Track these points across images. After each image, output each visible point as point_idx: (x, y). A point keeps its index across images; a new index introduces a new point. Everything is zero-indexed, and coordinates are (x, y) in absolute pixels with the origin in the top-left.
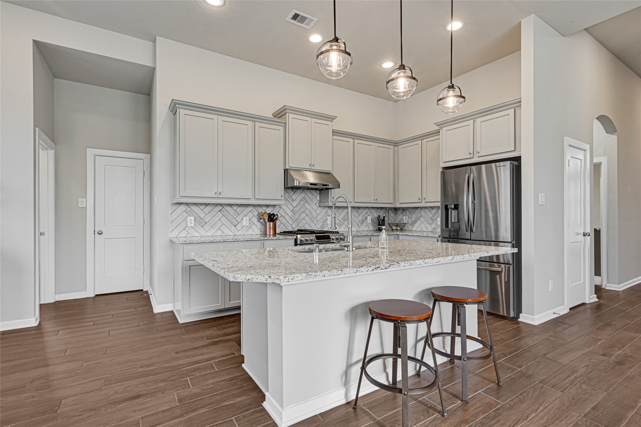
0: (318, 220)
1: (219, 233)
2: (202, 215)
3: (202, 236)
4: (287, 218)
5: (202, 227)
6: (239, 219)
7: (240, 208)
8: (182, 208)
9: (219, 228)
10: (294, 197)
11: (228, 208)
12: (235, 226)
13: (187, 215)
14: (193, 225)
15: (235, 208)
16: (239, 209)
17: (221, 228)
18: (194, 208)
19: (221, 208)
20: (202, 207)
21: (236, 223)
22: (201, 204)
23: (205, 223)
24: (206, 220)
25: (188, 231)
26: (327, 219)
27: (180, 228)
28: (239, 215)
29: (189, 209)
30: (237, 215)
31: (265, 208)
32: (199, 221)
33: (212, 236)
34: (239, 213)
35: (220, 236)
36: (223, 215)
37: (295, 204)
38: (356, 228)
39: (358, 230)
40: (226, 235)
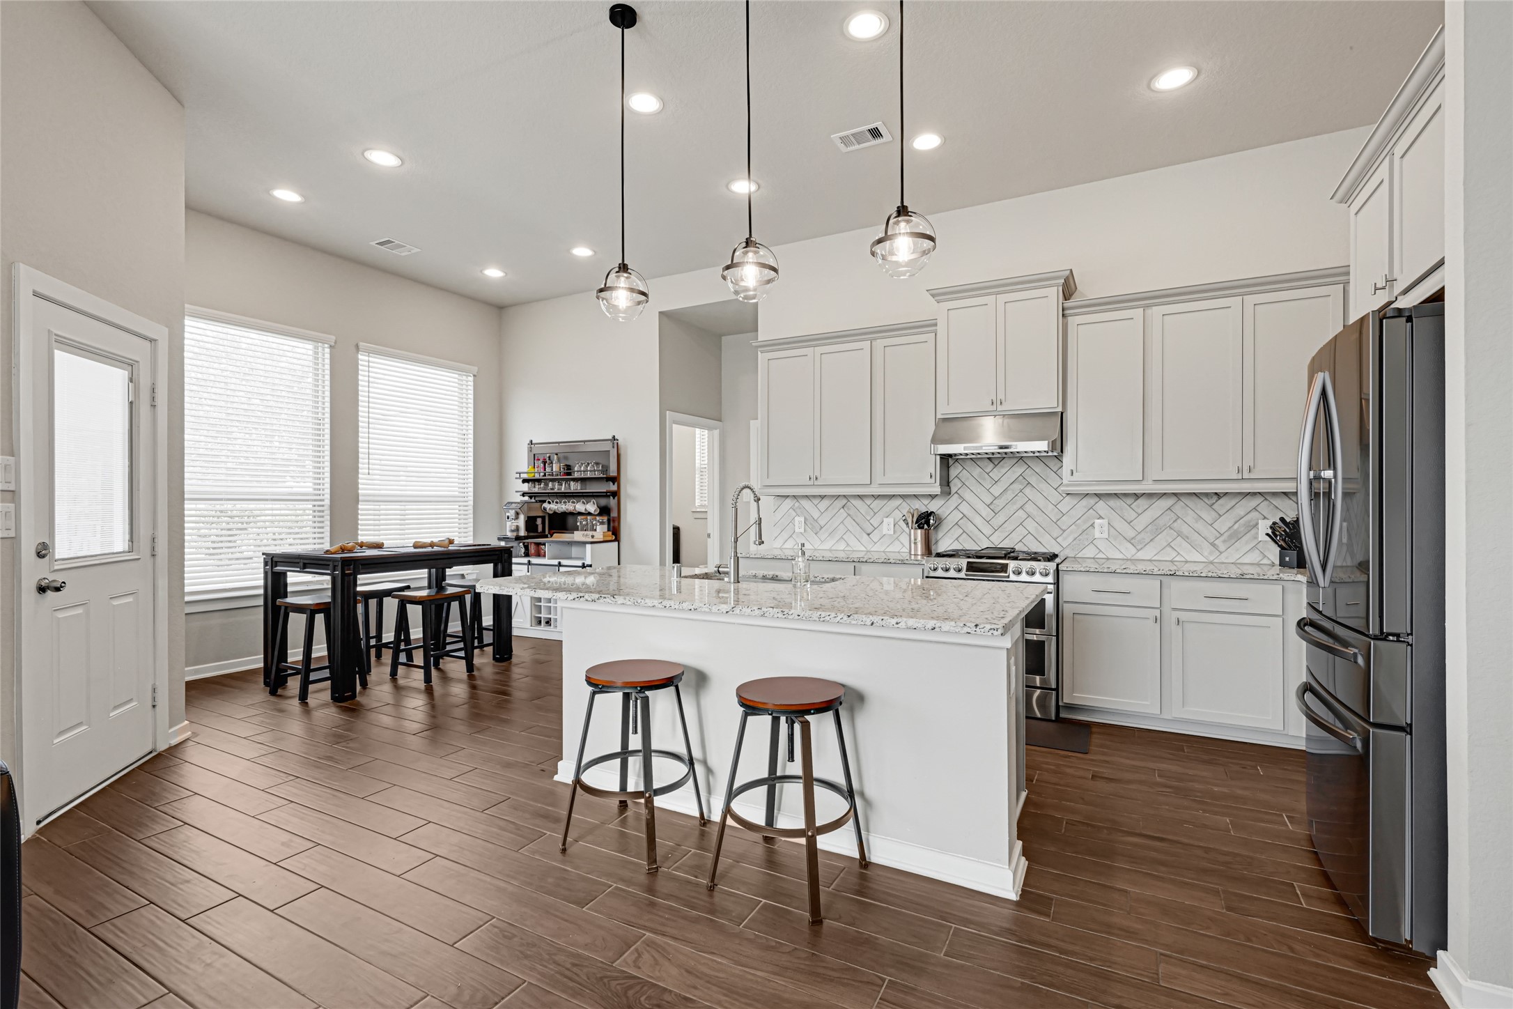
0: (1064, 528)
1: (842, 546)
2: (816, 514)
3: (815, 549)
4: (978, 521)
5: (816, 534)
6: (875, 522)
7: (877, 501)
8: (788, 503)
9: (842, 538)
10: (996, 474)
11: (857, 503)
12: (869, 535)
13: (794, 514)
14: (802, 530)
15: (868, 501)
16: (877, 504)
17: (844, 537)
18: (805, 503)
19: (844, 501)
20: (816, 501)
21: (870, 529)
22: (814, 496)
23: (819, 527)
24: (822, 523)
25: (797, 539)
26: (1092, 525)
27: (785, 535)
28: (875, 514)
29: (797, 504)
30: (872, 513)
31: (926, 501)
32: (811, 524)
33: (830, 550)
34: (876, 511)
35: (844, 550)
36: (849, 515)
37: (997, 490)
38: (1206, 554)
39: (1211, 559)
40: (854, 551)
